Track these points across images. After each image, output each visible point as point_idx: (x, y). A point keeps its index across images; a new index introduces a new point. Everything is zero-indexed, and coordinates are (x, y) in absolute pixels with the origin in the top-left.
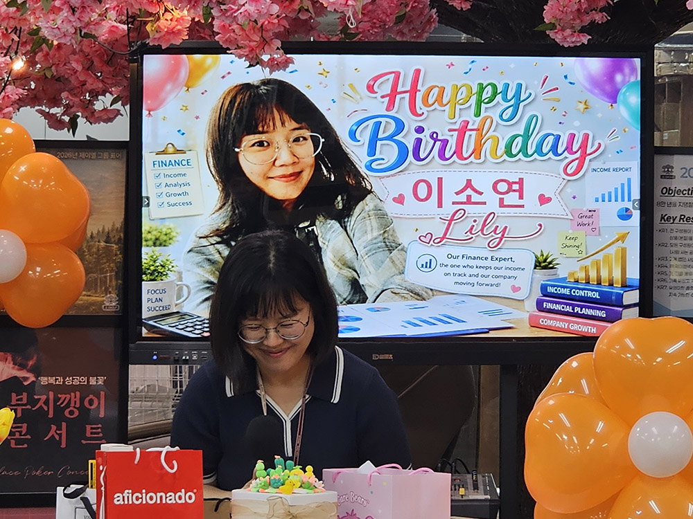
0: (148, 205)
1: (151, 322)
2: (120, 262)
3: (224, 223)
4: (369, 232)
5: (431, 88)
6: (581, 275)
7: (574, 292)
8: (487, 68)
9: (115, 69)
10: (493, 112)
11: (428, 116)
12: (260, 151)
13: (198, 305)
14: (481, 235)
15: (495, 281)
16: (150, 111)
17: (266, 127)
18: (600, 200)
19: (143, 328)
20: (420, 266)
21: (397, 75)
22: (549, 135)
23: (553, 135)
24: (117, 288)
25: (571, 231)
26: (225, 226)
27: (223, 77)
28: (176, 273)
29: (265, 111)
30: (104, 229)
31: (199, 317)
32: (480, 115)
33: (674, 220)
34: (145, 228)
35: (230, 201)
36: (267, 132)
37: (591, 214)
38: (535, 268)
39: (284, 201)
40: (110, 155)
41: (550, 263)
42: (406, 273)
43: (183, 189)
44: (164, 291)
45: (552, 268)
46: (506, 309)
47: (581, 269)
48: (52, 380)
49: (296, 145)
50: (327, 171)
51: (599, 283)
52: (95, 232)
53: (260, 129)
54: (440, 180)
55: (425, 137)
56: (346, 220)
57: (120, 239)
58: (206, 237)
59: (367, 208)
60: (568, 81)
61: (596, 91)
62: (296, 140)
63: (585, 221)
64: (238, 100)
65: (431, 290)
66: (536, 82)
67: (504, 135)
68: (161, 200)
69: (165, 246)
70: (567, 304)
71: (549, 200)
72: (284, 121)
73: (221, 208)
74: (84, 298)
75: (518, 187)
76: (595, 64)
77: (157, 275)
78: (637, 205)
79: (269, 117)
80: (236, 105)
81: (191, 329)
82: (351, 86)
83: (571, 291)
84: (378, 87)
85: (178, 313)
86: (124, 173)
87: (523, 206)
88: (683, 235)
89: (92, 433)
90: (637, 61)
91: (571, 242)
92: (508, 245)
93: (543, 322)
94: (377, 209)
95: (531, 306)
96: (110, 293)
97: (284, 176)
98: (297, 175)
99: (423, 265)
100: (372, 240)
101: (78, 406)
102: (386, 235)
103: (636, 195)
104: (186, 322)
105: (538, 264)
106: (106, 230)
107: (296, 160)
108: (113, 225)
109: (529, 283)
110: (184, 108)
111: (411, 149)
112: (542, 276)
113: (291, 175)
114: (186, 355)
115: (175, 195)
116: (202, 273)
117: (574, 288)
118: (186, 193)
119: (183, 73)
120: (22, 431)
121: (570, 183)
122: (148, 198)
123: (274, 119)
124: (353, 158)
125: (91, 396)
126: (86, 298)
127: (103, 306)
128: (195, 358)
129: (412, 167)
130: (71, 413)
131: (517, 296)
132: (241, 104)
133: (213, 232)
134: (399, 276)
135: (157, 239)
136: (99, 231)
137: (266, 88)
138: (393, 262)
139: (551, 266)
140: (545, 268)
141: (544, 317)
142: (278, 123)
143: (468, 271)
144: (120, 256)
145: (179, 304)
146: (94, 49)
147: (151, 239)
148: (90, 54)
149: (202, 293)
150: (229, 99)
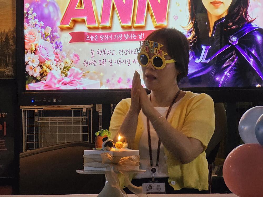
0: (27, 17)
24: (13, 64)
30: (4, 30)
108: (10, 29)
122: (27, 14)
127: (5, 74)
136: (1, 33)
144: (14, 46)
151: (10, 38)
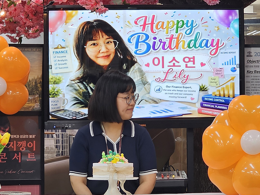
0: (51, 68)
1: (53, 113)
2: (41, 91)
3: (81, 75)
4: (136, 77)
5: (159, 22)
6: (217, 93)
7: (215, 100)
8: (180, 14)
9: (37, 17)
10: (182, 31)
11: (158, 33)
12: (94, 47)
13: (71, 107)
14: (179, 78)
15: (185, 96)
16: (51, 32)
17: (96, 38)
18: (224, 64)
19: (50, 116)
20: (156, 90)
21: (146, 17)
22: (204, 40)
23: (206, 40)
24: (40, 100)
25: (213, 76)
26: (81, 76)
27: (80, 19)
28: (62, 94)
29: (96, 32)
30: (34, 78)
31: (71, 111)
32: (178, 32)
33: (252, 73)
34: (50, 77)
35: (83, 66)
36: (97, 40)
37: (220, 70)
38: (200, 91)
39: (103, 66)
40: (36, 50)
41: (205, 89)
42: (150, 93)
43: (65, 62)
44: (58, 101)
45: (206, 91)
46: (189, 107)
47: (217, 91)
48: (15, 136)
49: (108, 45)
50: (120, 55)
51: (224, 96)
52: (31, 79)
53: (94, 39)
54: (163, 58)
55: (157, 41)
56: (127, 73)
57: (40, 82)
58: (74, 80)
59: (135, 69)
60: (211, 19)
61: (222, 23)
62: (108, 43)
63: (218, 72)
64: (85, 28)
65: (160, 99)
66: (199, 20)
67: (187, 40)
68: (56, 66)
69: (58, 84)
70: (212, 105)
71: (205, 64)
72: (103, 35)
73: (79, 69)
74: (27, 105)
75: (193, 60)
76: (221, 13)
77: (55, 95)
78: (238, 66)
79: (97, 34)
80: (85, 29)
81: (69, 116)
82: (129, 22)
83: (213, 99)
84: (139, 22)
85: (63, 109)
86: (42, 56)
87: (194, 67)
88: (256, 78)
89: (30, 157)
90: (237, 11)
91: (214, 81)
92: (189, 82)
93: (203, 111)
94: (139, 69)
95: (198, 105)
96: (37, 102)
97: (103, 57)
98: (108, 56)
99: (157, 90)
100: (137, 81)
101: (25, 146)
102: (143, 79)
103: (238, 62)
104: (66, 113)
105: (201, 89)
106: (35, 78)
107: (108, 50)
108: (38, 77)
109: (197, 97)
110: (65, 31)
111: (151, 45)
112: (202, 94)
113: (106, 56)
114: (67, 126)
115: (62, 64)
116: (72, 94)
117: (215, 98)
118: (66, 64)
119: (64, 18)
120: (4, 156)
121: (212, 58)
122: (51, 66)
123: (99, 35)
124: (130, 49)
125: (30, 143)
126: (28, 104)
127: (34, 108)
128: (70, 127)
129: (152, 52)
130: (23, 149)
131: (193, 101)
132: (86, 29)
133: (77, 78)
134: (148, 95)
135: (55, 81)
136: (32, 79)
137: (96, 23)
138: (145, 89)
139: (206, 90)
140: (203, 91)
141: (203, 110)
142: (101, 36)
143: (174, 92)
144: (41, 88)
145: (64, 106)
146: (29, 10)
147: (53, 81)
148: (28, 12)
149: (73, 102)
150: (82, 27)
151: (38, 82)
